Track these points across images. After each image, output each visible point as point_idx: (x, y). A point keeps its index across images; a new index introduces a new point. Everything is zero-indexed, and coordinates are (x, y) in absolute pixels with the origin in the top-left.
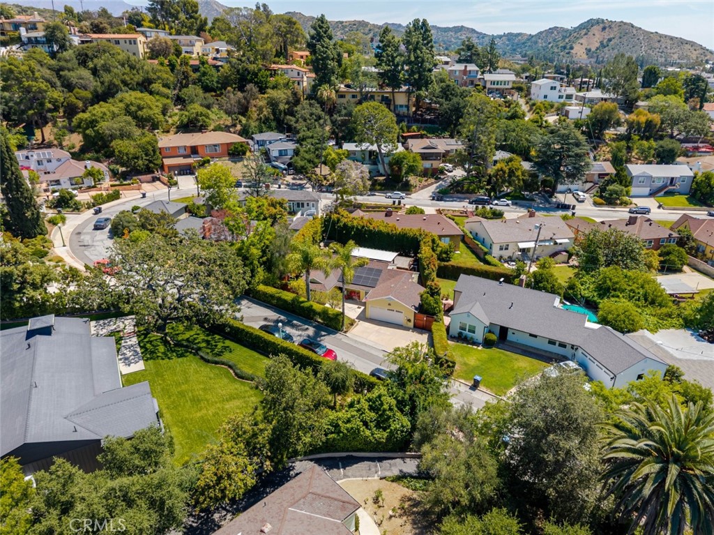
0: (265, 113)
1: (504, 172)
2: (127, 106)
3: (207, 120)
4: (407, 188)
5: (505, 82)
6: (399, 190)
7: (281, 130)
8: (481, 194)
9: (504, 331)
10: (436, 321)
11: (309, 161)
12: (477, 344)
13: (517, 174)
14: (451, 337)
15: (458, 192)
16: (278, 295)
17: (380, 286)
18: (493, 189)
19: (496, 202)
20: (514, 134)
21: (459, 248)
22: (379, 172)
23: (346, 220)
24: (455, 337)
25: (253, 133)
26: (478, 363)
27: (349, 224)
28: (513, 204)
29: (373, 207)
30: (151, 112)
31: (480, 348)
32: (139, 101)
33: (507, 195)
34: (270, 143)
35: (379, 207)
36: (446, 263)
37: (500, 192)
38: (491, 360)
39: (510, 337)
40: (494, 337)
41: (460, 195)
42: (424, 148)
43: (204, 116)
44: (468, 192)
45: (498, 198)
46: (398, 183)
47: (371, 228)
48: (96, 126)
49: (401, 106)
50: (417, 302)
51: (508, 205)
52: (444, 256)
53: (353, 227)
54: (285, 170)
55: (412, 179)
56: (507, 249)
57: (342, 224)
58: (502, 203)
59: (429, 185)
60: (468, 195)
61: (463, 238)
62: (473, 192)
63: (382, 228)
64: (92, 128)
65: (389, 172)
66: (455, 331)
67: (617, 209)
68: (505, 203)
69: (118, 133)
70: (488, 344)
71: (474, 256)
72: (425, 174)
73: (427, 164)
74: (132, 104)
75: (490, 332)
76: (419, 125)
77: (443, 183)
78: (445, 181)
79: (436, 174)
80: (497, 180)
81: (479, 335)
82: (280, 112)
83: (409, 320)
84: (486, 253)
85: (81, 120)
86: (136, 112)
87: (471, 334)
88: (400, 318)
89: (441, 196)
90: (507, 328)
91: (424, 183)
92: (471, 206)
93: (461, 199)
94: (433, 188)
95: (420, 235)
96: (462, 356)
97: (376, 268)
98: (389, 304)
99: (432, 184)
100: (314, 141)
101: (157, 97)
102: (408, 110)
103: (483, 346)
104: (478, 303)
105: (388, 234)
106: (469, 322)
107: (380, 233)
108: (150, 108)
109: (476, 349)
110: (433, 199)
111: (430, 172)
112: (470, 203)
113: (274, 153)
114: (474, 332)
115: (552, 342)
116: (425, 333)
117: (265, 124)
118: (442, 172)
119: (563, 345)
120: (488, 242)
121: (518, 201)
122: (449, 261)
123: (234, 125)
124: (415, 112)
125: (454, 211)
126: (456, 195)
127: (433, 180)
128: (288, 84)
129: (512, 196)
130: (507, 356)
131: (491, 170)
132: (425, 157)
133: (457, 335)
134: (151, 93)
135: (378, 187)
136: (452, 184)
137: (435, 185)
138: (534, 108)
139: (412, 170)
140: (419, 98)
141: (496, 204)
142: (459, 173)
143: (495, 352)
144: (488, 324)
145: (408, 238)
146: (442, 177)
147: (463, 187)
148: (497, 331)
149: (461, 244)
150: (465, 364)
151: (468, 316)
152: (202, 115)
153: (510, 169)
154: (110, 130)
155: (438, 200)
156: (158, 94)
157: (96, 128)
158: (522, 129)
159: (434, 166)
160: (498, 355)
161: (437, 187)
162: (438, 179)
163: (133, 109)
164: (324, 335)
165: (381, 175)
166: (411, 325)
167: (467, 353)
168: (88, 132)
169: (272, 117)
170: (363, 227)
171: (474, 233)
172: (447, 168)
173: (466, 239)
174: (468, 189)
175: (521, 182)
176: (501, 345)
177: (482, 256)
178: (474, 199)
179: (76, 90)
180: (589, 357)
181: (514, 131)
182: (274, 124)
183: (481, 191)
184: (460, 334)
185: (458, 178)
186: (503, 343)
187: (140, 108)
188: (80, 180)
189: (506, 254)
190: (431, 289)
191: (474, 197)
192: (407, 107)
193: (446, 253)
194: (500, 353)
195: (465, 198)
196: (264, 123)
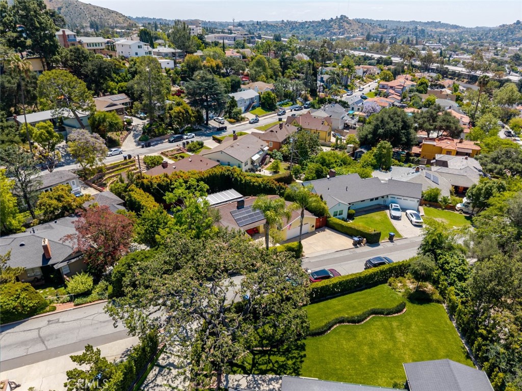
1: (183, 113)
5: (96, 44)
10: (329, 217)
13: (190, 113)
15: (154, 136)
19: (185, 137)
28: (196, 135)
29: (112, 168)
35: (118, 166)
40: (353, 211)
41: (157, 138)
42: (107, 107)
45: (181, 134)
51: (193, 137)
55: (111, 135)
56: (247, 164)
58: (190, 137)
67: (242, 123)
83: (313, 226)
91: (121, 136)
94: (131, 138)
99: (127, 135)
104: (331, 196)
110: (143, 147)
112: (171, 142)
114: (342, 214)
115: (372, 200)
116: (325, 229)
119: (377, 199)
125: (172, 151)
127: (126, 132)
137: (131, 136)
141: (187, 138)
146: (130, 128)
151: (339, 205)
155: (146, 146)
161: (134, 137)
174: (159, 133)
178: (173, 138)
180: (396, 197)
183: (169, 131)
189: (247, 168)
195: (161, 140)
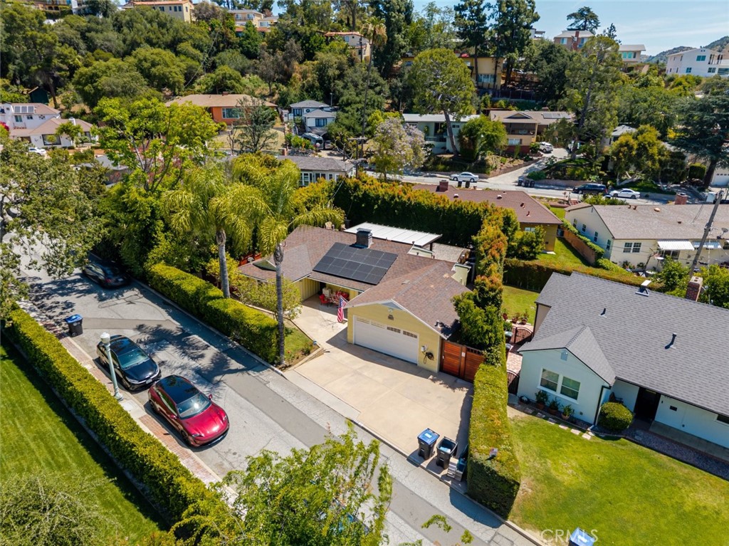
0: (309, 79)
1: (631, 148)
2: (140, 61)
3: (237, 85)
4: (482, 169)
6: (469, 171)
7: (326, 99)
8: (593, 181)
9: (648, 401)
10: (486, 361)
11: (349, 128)
12: (579, 424)
13: (650, 151)
14: (521, 400)
15: (557, 177)
16: (177, 282)
17: (386, 284)
18: (612, 176)
19: (615, 192)
20: (645, 105)
21: (553, 246)
22: (444, 148)
23: (367, 187)
24: (528, 402)
25: (291, 103)
26: (581, 481)
27: (372, 194)
28: (642, 196)
30: (166, 70)
31: (588, 436)
32: (154, 56)
33: (632, 185)
34: (308, 111)
36: (527, 262)
37: (621, 181)
38: (617, 473)
39: (663, 415)
40: (624, 413)
41: (559, 182)
43: (234, 79)
44: (572, 177)
45: (618, 188)
46: (470, 162)
47: (405, 199)
48: (96, 82)
49: (487, 76)
50: (451, 317)
51: (633, 197)
52: (525, 249)
53: (378, 197)
54: (319, 141)
55: (491, 158)
56: (636, 250)
57: (360, 194)
58: (624, 194)
59: (515, 168)
60: (572, 182)
61: (561, 230)
62: (580, 178)
63: (421, 200)
64: (92, 83)
65: (458, 148)
66: (530, 387)
68: (630, 195)
69: (120, 89)
70: (607, 427)
71: (579, 260)
72: (509, 152)
73: (514, 140)
74: (145, 60)
75: (613, 398)
76: (508, 100)
77: (536, 166)
78: (539, 164)
79: (526, 154)
80: (619, 159)
81: (587, 404)
82: (329, 78)
83: (430, 355)
84: (599, 255)
85: (82, 75)
86: (149, 69)
87: (566, 400)
88: (412, 349)
89: (532, 180)
90: (658, 395)
91: (507, 164)
92: (576, 195)
93: (561, 187)
94: (521, 172)
95: (486, 211)
96: (541, 455)
97: (389, 251)
98: (391, 317)
99: (520, 166)
100: (360, 106)
101: (183, 57)
102: (495, 81)
103: (597, 432)
104: (588, 330)
105: (432, 208)
106: (564, 371)
107: (418, 205)
108: (168, 66)
109: (578, 439)
110: (520, 185)
111: (517, 151)
112: (576, 192)
113: (311, 123)
114: (575, 396)
116: (460, 387)
117: (309, 92)
118: (535, 150)
120: (604, 237)
121: (649, 194)
122: (533, 258)
123: (272, 95)
124: (505, 85)
125: (549, 199)
126: (553, 181)
127: (521, 162)
128: (345, 50)
129: (640, 187)
130: (659, 466)
131: (608, 149)
132: (512, 129)
133: (534, 398)
134: (177, 53)
135: (441, 167)
136: (549, 167)
137: (524, 169)
138: (672, 83)
139: (491, 143)
140: (510, 62)
141: (616, 195)
142: (560, 154)
143: (626, 451)
144: (611, 381)
145: (462, 216)
146: (535, 158)
147: (565, 171)
148: (632, 397)
149: (557, 242)
150: (549, 480)
151: (564, 357)
152: (231, 77)
153: (639, 145)
154: (110, 86)
155: (526, 186)
156: (185, 54)
157: (95, 84)
158: (657, 98)
159: (524, 143)
160: (634, 461)
161: (527, 171)
162: (528, 161)
163: (146, 65)
164: (236, 371)
165: (448, 152)
166: (434, 365)
167: (555, 447)
168: (86, 88)
169: (317, 84)
170: (393, 197)
171: (580, 225)
172: (542, 147)
173: (566, 236)
174: (572, 174)
175: (657, 165)
176: (640, 434)
177: (592, 260)
178: (581, 186)
179: (98, 51)
181: (645, 101)
182: (319, 93)
183: (592, 177)
184: (542, 396)
185: (558, 160)
186: (646, 430)
187: (154, 64)
188: (55, 138)
189: (634, 259)
190: (482, 290)
191: (580, 185)
192: (495, 77)
193: (529, 244)
194: (639, 454)
195: (567, 187)
196: (307, 91)
